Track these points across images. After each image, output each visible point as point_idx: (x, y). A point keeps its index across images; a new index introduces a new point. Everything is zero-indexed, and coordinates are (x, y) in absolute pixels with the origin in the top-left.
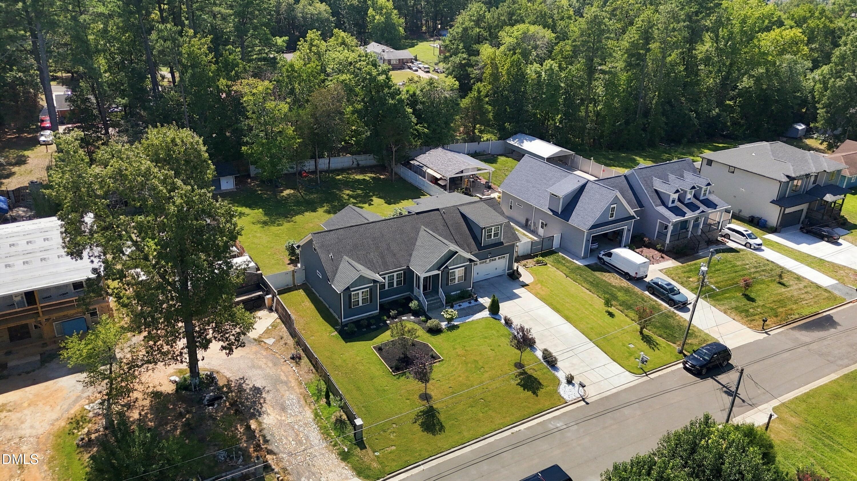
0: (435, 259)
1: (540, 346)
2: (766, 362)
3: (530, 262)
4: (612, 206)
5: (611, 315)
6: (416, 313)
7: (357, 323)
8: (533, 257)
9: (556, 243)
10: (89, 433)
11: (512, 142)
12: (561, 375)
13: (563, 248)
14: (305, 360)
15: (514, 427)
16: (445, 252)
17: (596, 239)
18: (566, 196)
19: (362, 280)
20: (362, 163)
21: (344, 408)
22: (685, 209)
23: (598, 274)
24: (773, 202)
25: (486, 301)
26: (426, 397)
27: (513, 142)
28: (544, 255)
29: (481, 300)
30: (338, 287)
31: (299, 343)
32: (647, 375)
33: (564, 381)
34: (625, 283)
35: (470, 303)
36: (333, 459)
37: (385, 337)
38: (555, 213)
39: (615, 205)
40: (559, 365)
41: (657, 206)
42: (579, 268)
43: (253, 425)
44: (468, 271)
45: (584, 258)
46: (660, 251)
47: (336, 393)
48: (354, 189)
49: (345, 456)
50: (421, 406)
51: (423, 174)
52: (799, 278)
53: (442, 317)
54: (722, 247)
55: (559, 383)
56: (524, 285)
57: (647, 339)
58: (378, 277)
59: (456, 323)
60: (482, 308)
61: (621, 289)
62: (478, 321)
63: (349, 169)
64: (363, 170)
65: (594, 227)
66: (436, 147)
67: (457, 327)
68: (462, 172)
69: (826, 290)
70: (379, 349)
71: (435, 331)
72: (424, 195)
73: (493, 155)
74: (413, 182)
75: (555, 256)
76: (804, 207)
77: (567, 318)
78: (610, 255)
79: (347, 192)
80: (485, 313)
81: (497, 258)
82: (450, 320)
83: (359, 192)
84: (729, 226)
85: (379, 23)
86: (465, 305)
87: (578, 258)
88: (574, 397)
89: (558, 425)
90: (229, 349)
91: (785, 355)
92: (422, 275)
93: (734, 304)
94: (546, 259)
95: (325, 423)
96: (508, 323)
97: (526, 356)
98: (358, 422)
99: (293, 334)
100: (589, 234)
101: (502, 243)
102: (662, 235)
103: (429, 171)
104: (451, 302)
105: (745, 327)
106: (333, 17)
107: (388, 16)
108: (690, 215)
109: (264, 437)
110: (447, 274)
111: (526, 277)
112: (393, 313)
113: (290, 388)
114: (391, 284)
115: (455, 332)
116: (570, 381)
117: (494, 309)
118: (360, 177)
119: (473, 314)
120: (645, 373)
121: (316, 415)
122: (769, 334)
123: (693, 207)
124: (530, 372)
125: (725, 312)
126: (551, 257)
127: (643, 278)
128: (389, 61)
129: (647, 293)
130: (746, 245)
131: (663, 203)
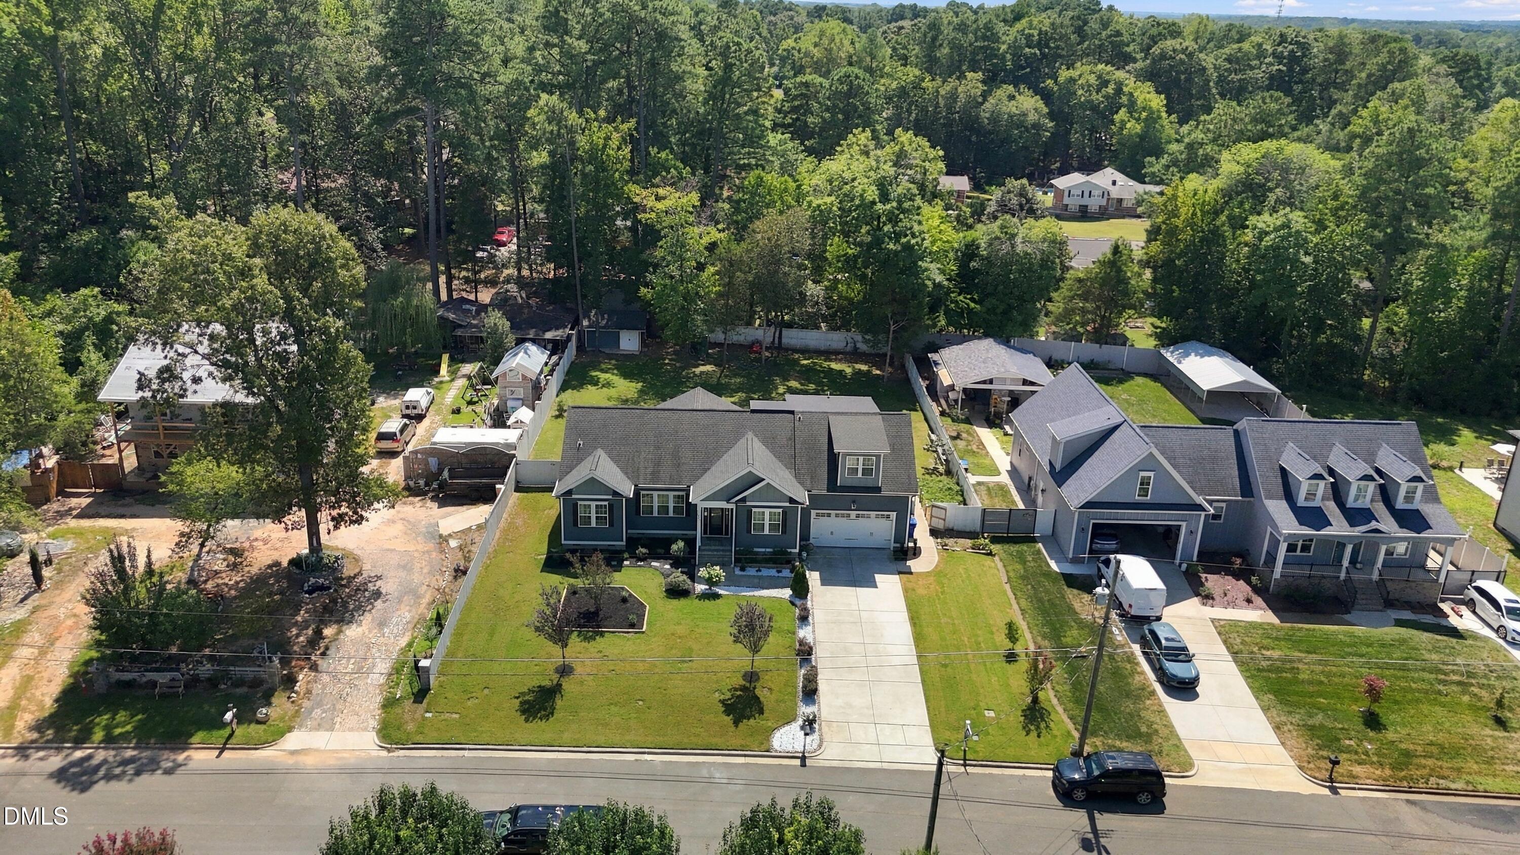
0: (724, 482)
2: (1253, 831)
4: (1142, 474)
5: (1011, 658)
6: (676, 563)
7: (586, 552)
9: (1043, 526)
11: (1168, 355)
13: (1055, 538)
15: (649, 753)
16: (741, 473)
17: (1096, 528)
18: (1070, 442)
19: (595, 485)
20: (862, 347)
22: (1336, 516)
23: (1069, 592)
26: (565, 670)
27: (1172, 355)
32: (965, 765)
33: (800, 723)
35: (779, 572)
36: (373, 702)
38: (1052, 469)
39: (1151, 474)
40: (818, 697)
41: (1270, 497)
42: (1047, 574)
43: (328, 632)
44: (789, 517)
45: (1075, 561)
46: (1252, 587)
48: (807, 381)
49: (388, 704)
50: (549, 680)
53: (702, 576)
54: (1427, 617)
55: (789, 722)
56: (905, 572)
57: (1034, 714)
58: (624, 489)
59: (721, 592)
60: (787, 582)
62: (761, 599)
65: (1089, 505)
66: (986, 335)
67: (716, 596)
68: (991, 382)
72: (913, 411)
73: (1127, 373)
74: (915, 388)
75: (1024, 547)
78: (1109, 564)
80: (785, 591)
81: (873, 514)
82: (710, 581)
84: (1481, 583)
85: (1130, 136)
87: (1062, 557)
88: (791, 749)
89: (717, 775)
91: (1323, 837)
92: (698, 504)
93: (1320, 720)
94: (995, 548)
95: (408, 656)
96: (804, 619)
97: (780, 668)
100: (1085, 521)
101: (878, 489)
102: (1271, 559)
103: (942, 373)
104: (736, 560)
105: (1292, 762)
106: (1052, 120)
108: (1342, 530)
109: (327, 648)
110: (747, 513)
111: (924, 563)
112: (641, 552)
113: (415, 604)
114: (663, 509)
115: (707, 604)
117: (801, 589)
119: (763, 588)
120: (965, 760)
121: (408, 644)
122: (1337, 793)
123: (1356, 516)
124: (760, 691)
125: (1277, 728)
126: (1014, 548)
127: (1146, 620)
128: (1120, 201)
129: (1136, 648)
130: (1500, 630)
131: (1289, 496)
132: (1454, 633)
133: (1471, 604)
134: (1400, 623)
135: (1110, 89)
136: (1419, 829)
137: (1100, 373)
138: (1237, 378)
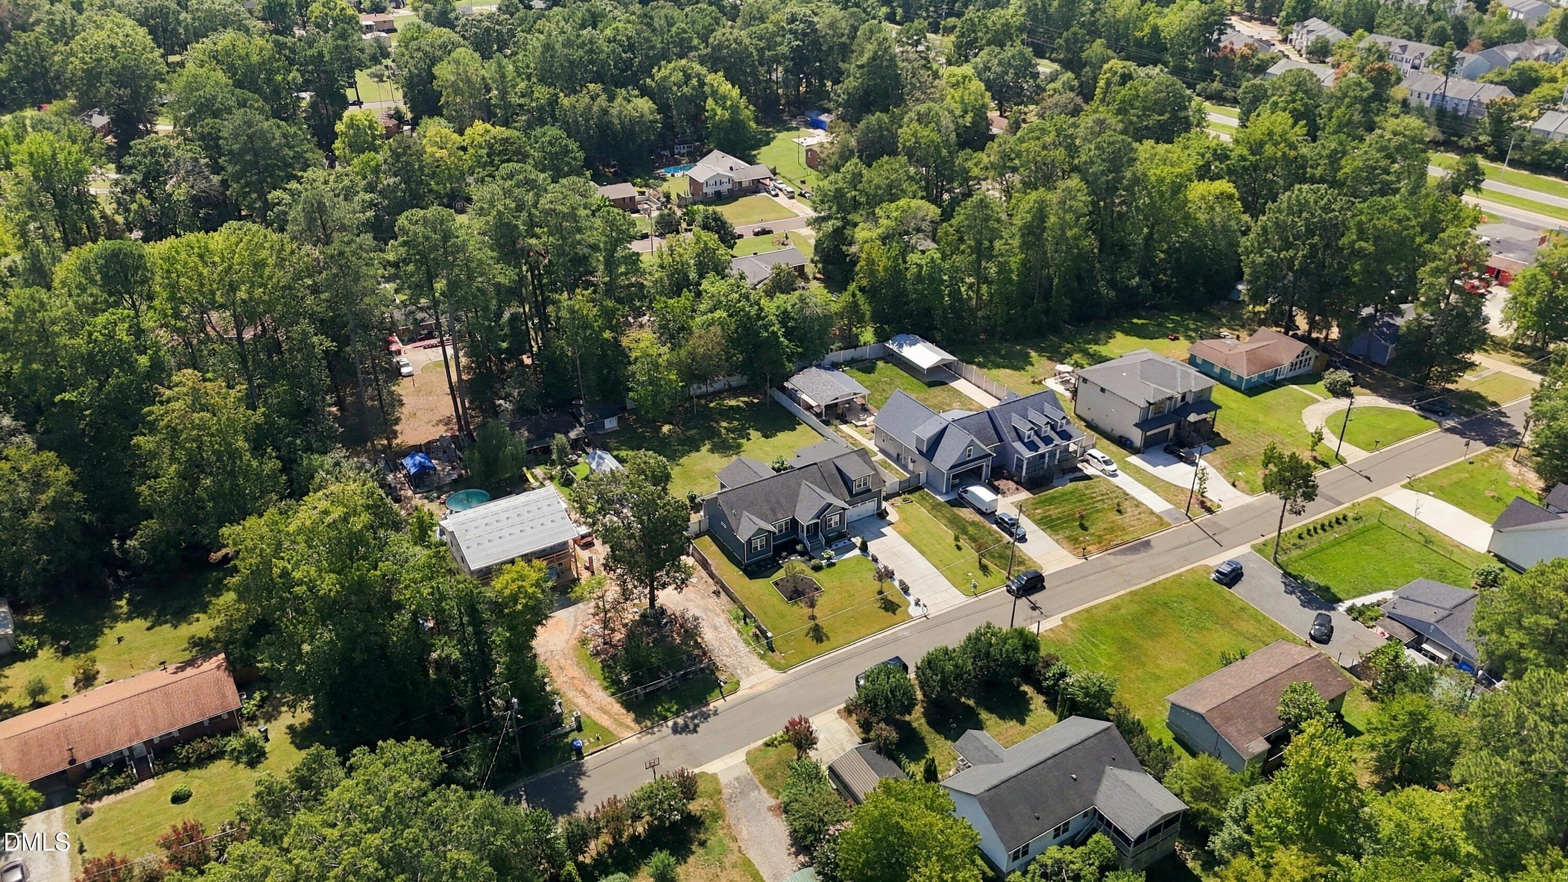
0: (815, 512)
1: (897, 576)
3: (898, 500)
4: (969, 448)
5: (959, 548)
6: (802, 554)
7: (757, 563)
8: (900, 495)
9: (923, 479)
10: (595, 647)
12: (911, 599)
13: (929, 484)
14: (723, 593)
16: (823, 503)
17: (955, 477)
18: (929, 440)
19: (761, 531)
20: (734, 384)
21: (758, 627)
22: (1040, 444)
23: (955, 510)
24: (1136, 425)
25: (857, 541)
26: (813, 618)
27: (892, 346)
28: (910, 492)
29: (853, 540)
30: (743, 537)
31: (718, 582)
32: (976, 597)
33: (913, 603)
34: (978, 518)
35: (844, 543)
36: (755, 659)
37: (780, 574)
38: (921, 452)
39: (971, 447)
40: (910, 591)
41: (1014, 442)
42: (940, 504)
44: (842, 516)
45: (947, 493)
46: (1017, 483)
47: (751, 617)
48: (730, 419)
49: (762, 657)
50: (812, 624)
51: (798, 401)
52: (1138, 504)
53: (822, 557)
54: (1078, 474)
55: (909, 604)
56: (890, 524)
57: (984, 568)
58: (772, 528)
59: (833, 561)
60: (854, 546)
61: (973, 523)
62: (850, 559)
63: (721, 392)
64: (734, 392)
65: (952, 467)
66: (810, 366)
67: (833, 564)
68: (837, 398)
69: (1158, 516)
70: (776, 584)
71: (817, 568)
72: (800, 424)
73: (871, 360)
74: (788, 408)
75: (920, 492)
76: (1171, 427)
77: (922, 553)
78: (966, 492)
79: (724, 424)
80: (857, 552)
81: (867, 501)
82: (829, 558)
83: (736, 423)
84: (1088, 452)
85: (722, 121)
86: (841, 545)
87: (941, 494)
88: (919, 615)
89: (905, 633)
90: (679, 588)
91: (1091, 577)
92: (805, 524)
93: (1068, 533)
94: (912, 497)
95: (745, 636)
96: (875, 560)
97: (886, 585)
98: (769, 634)
99: (712, 576)
100: (948, 475)
101: (871, 489)
102: (1020, 466)
103: (804, 397)
104: (829, 543)
105: (1069, 554)
107: (735, 109)
108: (1043, 449)
110: (826, 522)
111: (893, 516)
112: (784, 554)
113: (717, 615)
114: (780, 531)
115: (833, 569)
116: (917, 604)
117: (864, 548)
118: (733, 403)
119: (847, 553)
120: (975, 595)
121: (739, 631)
123: (1047, 440)
124: (889, 598)
125: (1057, 541)
126: (917, 494)
127: (993, 513)
128: (740, 183)
129: (995, 527)
130: (1103, 471)
131: (1020, 437)
132: (1088, 478)
133: (1087, 461)
134: (1071, 480)
135: (694, 82)
136: (1118, 563)
137: (861, 365)
138: (939, 358)
